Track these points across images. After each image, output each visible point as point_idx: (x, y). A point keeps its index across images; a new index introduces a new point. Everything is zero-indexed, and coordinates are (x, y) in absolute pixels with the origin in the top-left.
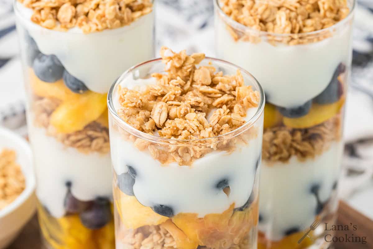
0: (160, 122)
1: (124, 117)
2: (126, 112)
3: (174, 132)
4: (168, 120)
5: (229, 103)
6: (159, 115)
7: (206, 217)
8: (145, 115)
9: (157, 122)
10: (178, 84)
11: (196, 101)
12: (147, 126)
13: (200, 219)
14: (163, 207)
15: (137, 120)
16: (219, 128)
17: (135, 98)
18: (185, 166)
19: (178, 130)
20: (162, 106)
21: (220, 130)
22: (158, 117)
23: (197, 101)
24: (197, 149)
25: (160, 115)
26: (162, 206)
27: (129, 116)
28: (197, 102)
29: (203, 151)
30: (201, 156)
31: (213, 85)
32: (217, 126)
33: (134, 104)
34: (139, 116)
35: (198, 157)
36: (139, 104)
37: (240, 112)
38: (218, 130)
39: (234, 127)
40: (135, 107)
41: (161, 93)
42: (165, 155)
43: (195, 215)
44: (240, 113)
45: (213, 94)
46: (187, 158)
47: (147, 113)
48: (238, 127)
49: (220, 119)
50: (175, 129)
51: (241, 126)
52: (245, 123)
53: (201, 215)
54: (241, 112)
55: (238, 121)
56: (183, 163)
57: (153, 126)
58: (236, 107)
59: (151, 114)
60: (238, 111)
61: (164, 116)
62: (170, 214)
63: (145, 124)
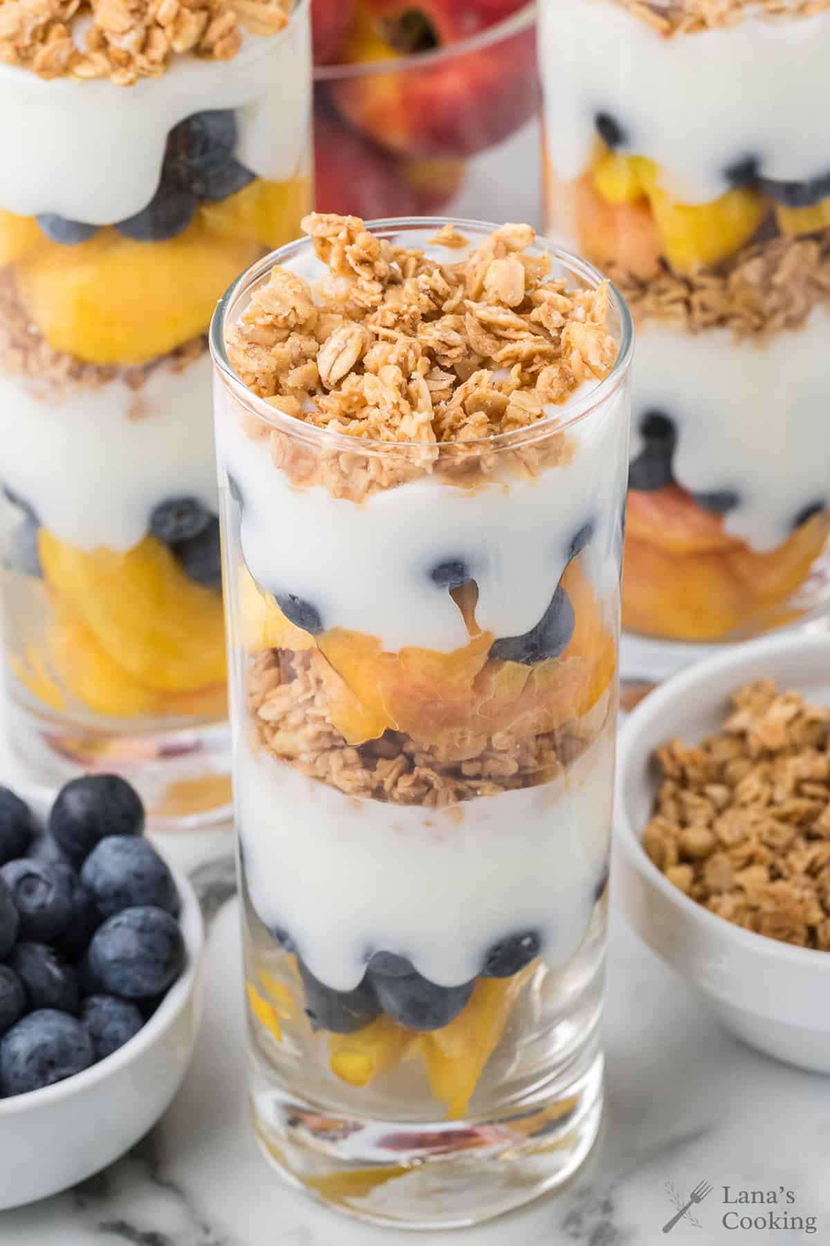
0: (332, 373)
1: (239, 341)
2: (247, 331)
3: (350, 407)
4: (353, 374)
5: (535, 360)
6: (335, 355)
7: (404, 654)
8: (302, 349)
9: (323, 372)
10: (428, 287)
11: (442, 339)
12: (293, 378)
13: (392, 655)
14: (297, 602)
15: (273, 356)
16: (458, 420)
17: (278, 303)
18: (347, 502)
19: (364, 404)
20: (352, 335)
21: (459, 424)
22: (330, 359)
23: (446, 340)
24: (387, 463)
25: (337, 357)
26: (293, 598)
27: (254, 343)
28: (444, 343)
29: (399, 472)
30: (396, 482)
31: (525, 307)
32: (455, 414)
33: (269, 319)
34: (283, 347)
35: (385, 483)
36: (286, 319)
37: (549, 388)
38: (455, 424)
39: (511, 426)
40: (272, 326)
41: (372, 302)
42: (309, 463)
43: (374, 642)
44: (547, 392)
45: (512, 330)
46: (361, 479)
47: (309, 345)
48: (522, 425)
49: (468, 395)
50: (355, 399)
51: (529, 425)
52: (542, 418)
53: (391, 645)
54: (551, 391)
55: (522, 412)
56: (346, 493)
57: (311, 379)
58: (548, 374)
59: (319, 349)
60: (545, 387)
61: (349, 358)
62: (313, 624)
63: (291, 372)
